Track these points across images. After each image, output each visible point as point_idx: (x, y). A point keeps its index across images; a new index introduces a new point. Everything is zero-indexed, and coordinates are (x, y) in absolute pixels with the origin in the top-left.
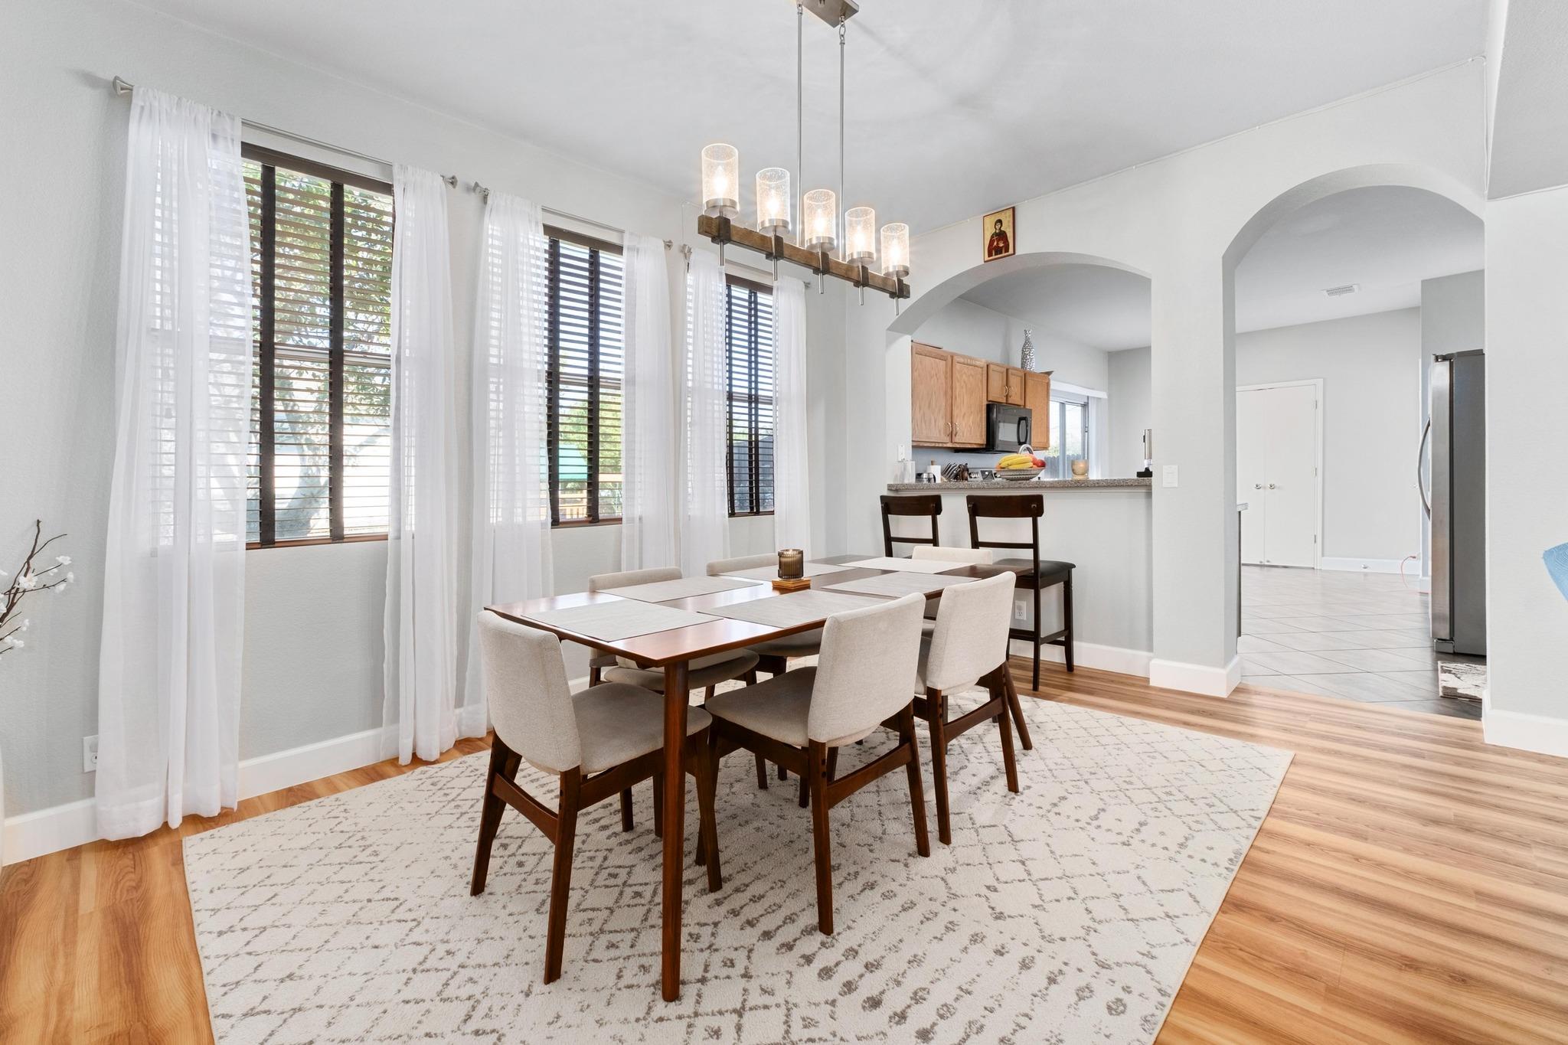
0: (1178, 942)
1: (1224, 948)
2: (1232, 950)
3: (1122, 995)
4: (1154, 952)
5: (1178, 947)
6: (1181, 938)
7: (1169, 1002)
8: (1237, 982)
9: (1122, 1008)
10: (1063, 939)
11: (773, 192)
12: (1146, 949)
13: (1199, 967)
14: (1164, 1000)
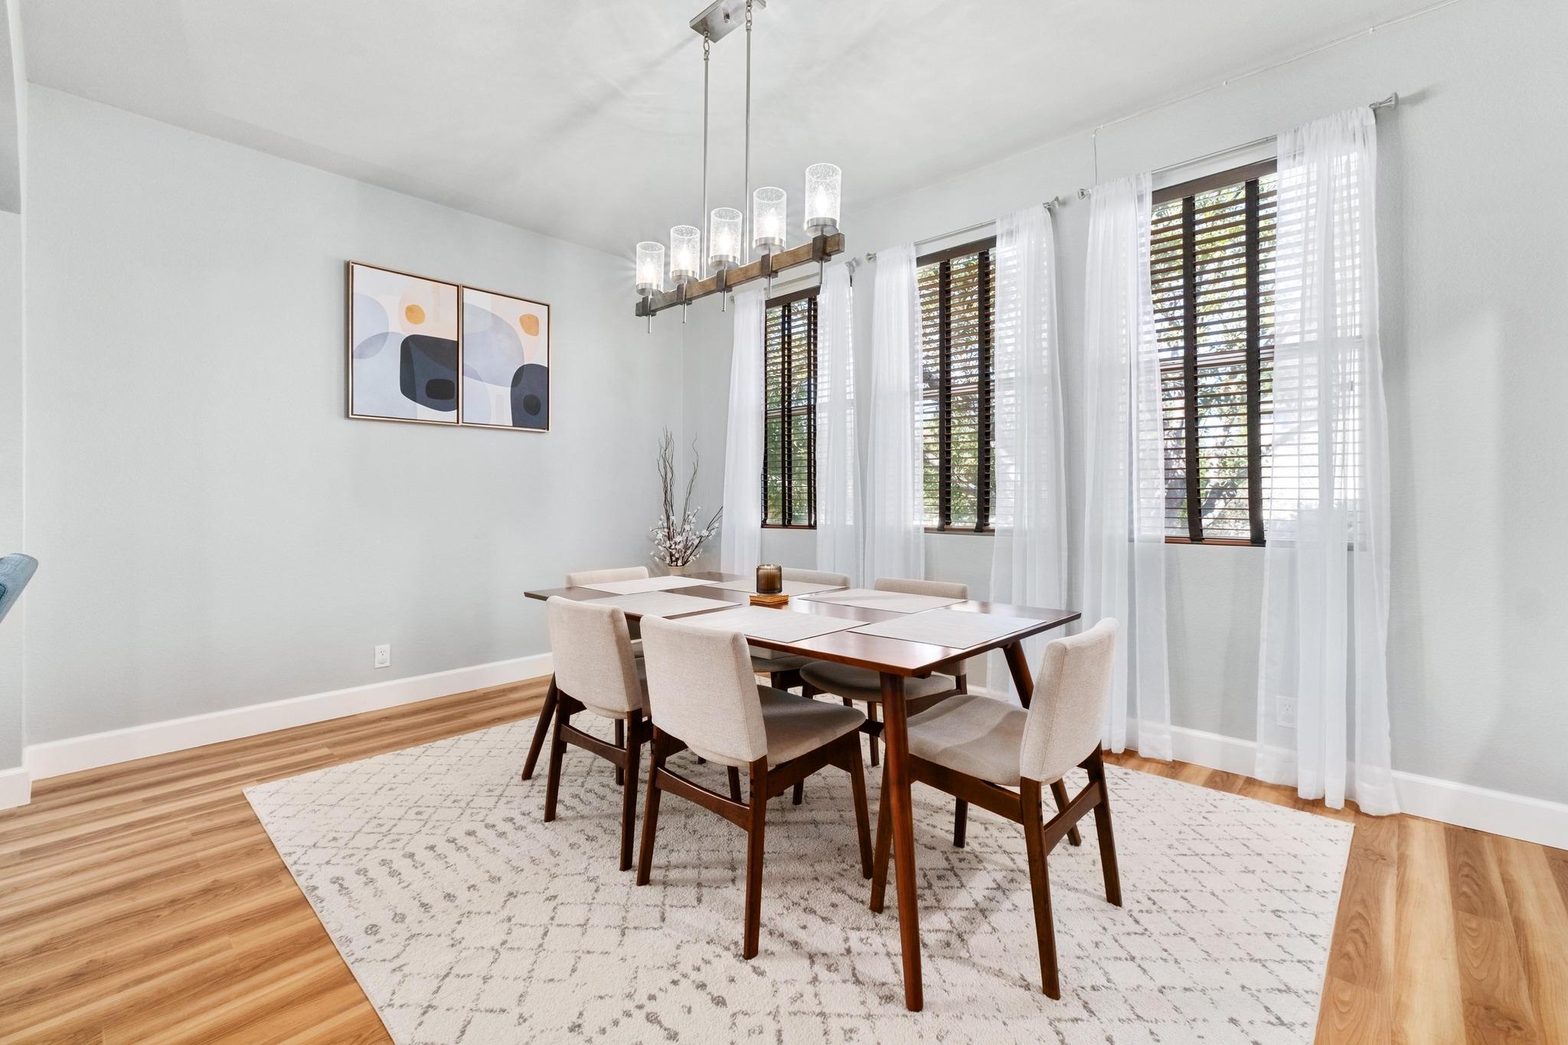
0: (394, 997)
1: (360, 1036)
2: (352, 1040)
3: (378, 937)
4: (398, 976)
5: (390, 994)
6: (397, 1002)
7: (349, 961)
8: (322, 1021)
9: (369, 932)
10: (459, 923)
11: (685, 245)
12: (406, 970)
13: (361, 1002)
14: (352, 959)
